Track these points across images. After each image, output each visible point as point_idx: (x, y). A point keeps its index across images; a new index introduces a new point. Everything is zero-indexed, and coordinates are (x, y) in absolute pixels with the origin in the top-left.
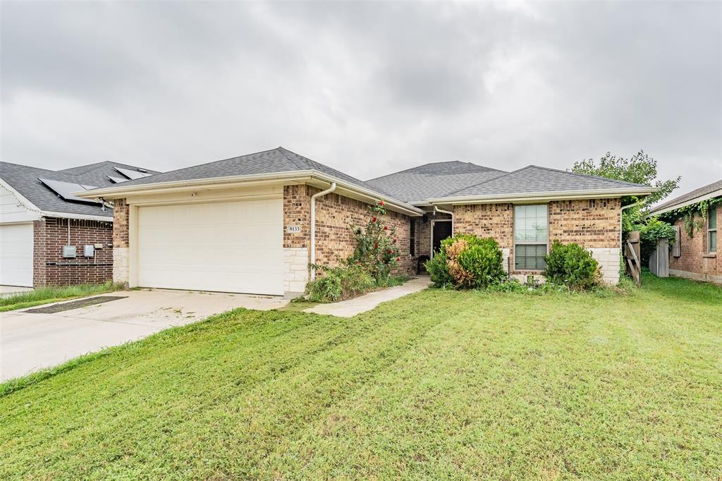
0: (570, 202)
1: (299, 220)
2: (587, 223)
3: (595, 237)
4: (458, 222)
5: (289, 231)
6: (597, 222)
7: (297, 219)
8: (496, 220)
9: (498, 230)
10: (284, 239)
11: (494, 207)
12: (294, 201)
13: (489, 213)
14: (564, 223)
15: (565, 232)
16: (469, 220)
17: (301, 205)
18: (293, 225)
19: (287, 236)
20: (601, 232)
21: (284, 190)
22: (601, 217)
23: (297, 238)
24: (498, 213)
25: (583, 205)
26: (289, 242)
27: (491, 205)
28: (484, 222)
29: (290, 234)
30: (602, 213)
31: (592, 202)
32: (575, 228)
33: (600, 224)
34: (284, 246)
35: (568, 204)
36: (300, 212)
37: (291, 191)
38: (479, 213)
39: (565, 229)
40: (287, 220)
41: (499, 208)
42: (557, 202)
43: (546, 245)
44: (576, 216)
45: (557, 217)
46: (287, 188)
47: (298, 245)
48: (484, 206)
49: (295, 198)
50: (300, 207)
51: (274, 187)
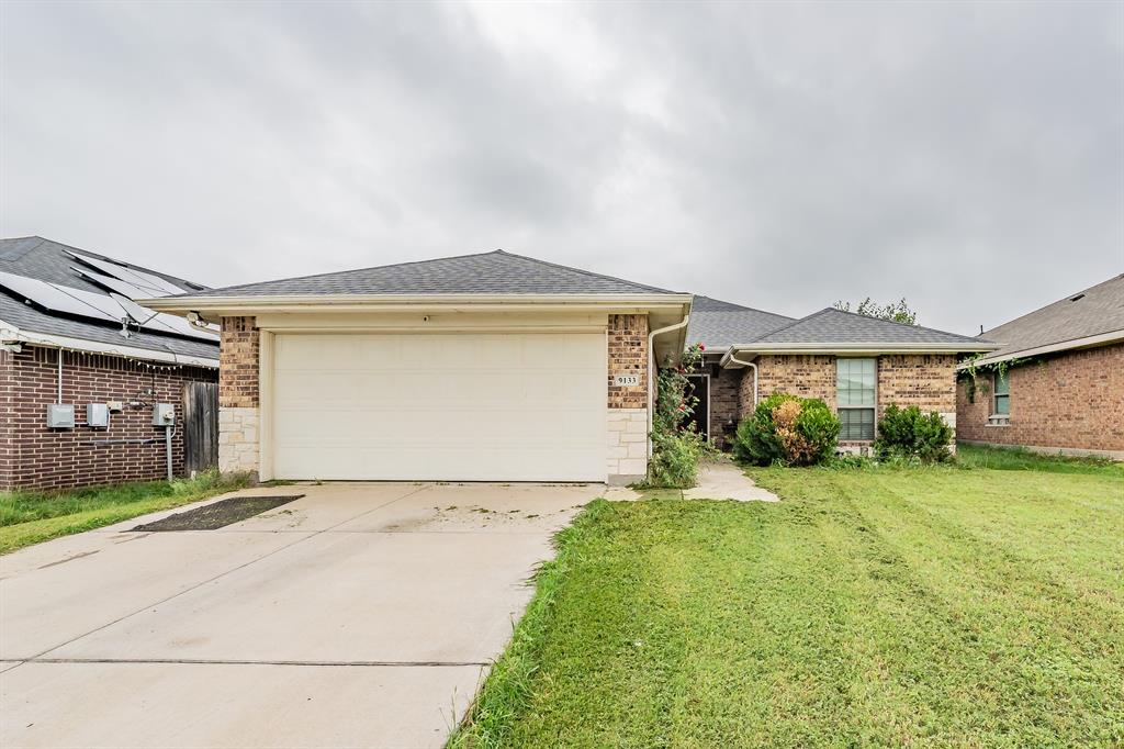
0: (903, 356)
1: (637, 367)
2: (922, 382)
3: (930, 400)
4: (765, 378)
5: (617, 383)
6: (932, 381)
7: (632, 366)
8: (814, 376)
9: (817, 389)
10: (610, 395)
11: (812, 360)
12: (627, 338)
13: (806, 367)
14: (896, 381)
15: (897, 393)
16: (780, 374)
17: (639, 344)
18: (626, 374)
19: (613, 390)
20: (936, 394)
21: (610, 322)
22: (936, 376)
23: (633, 394)
24: (818, 367)
25: (917, 361)
26: (619, 400)
27: (809, 356)
28: (800, 378)
29: (620, 389)
30: (938, 370)
31: (927, 357)
32: (909, 389)
33: (936, 385)
34: (610, 406)
35: (900, 359)
36: (637, 355)
37: (621, 323)
38: (792, 367)
39: (897, 389)
40: (615, 366)
41: (819, 361)
42: (887, 356)
43: (873, 409)
44: (909, 374)
45: (889, 374)
46: (614, 319)
47: (635, 404)
48: (799, 357)
49: (630, 333)
50: (637, 348)
51: (590, 316)
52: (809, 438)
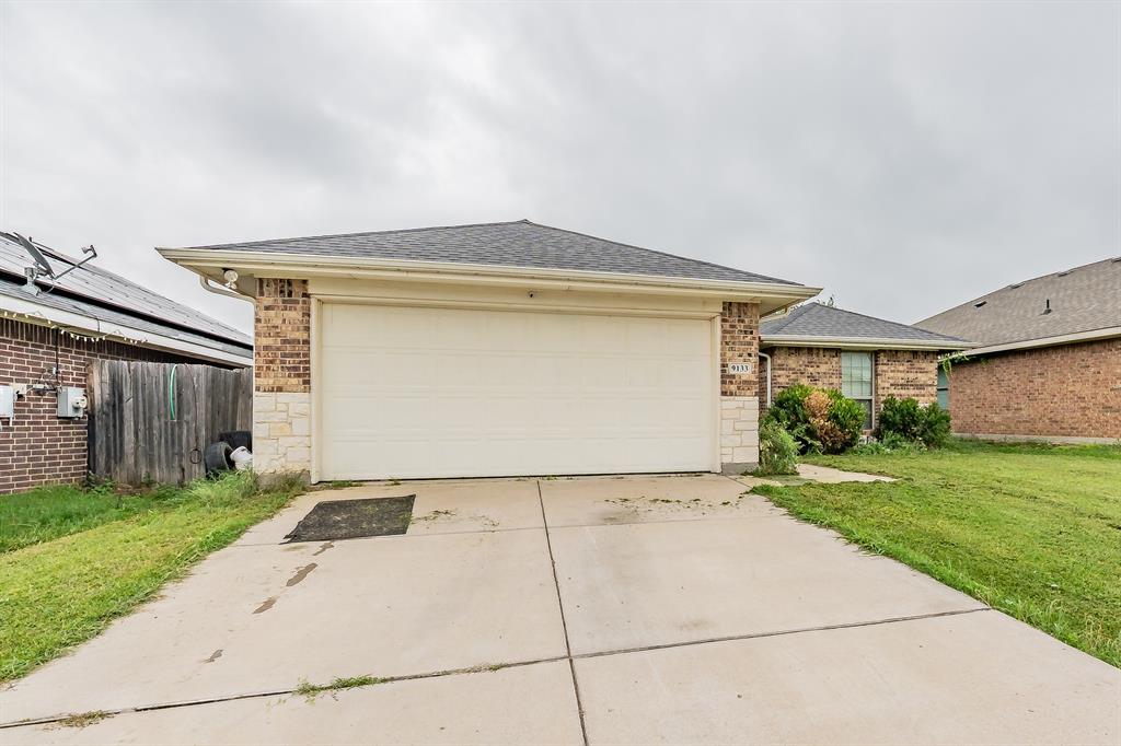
0: (897, 351)
1: (750, 355)
2: (911, 376)
3: (917, 392)
4: (780, 369)
5: (731, 371)
6: (919, 375)
7: (745, 354)
8: (823, 368)
9: (825, 381)
10: (723, 382)
11: (821, 352)
12: (741, 327)
13: (815, 359)
14: (892, 375)
15: (892, 385)
16: (793, 366)
17: (752, 333)
18: (739, 362)
19: (726, 378)
20: (921, 387)
21: (724, 309)
22: (922, 371)
23: (745, 382)
24: (826, 359)
25: (907, 356)
26: (733, 388)
27: (818, 349)
28: (811, 370)
29: (733, 376)
30: (924, 365)
31: (915, 353)
32: (901, 382)
33: (922, 378)
34: (724, 393)
35: (893, 354)
36: (750, 344)
37: (735, 310)
38: (804, 359)
39: (891, 381)
40: (729, 354)
41: (827, 354)
42: (884, 351)
43: (870, 401)
44: (901, 368)
45: (885, 368)
46: (728, 306)
47: (748, 392)
48: (810, 350)
49: (743, 321)
50: (750, 336)
51: (705, 301)
52: (843, 427)
